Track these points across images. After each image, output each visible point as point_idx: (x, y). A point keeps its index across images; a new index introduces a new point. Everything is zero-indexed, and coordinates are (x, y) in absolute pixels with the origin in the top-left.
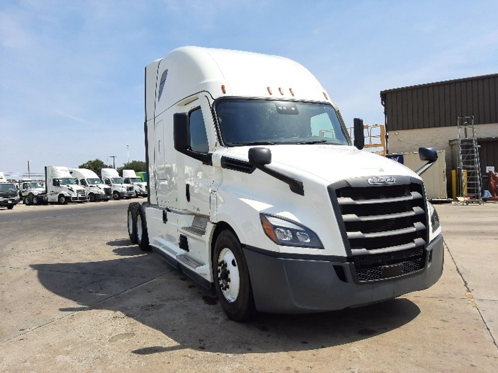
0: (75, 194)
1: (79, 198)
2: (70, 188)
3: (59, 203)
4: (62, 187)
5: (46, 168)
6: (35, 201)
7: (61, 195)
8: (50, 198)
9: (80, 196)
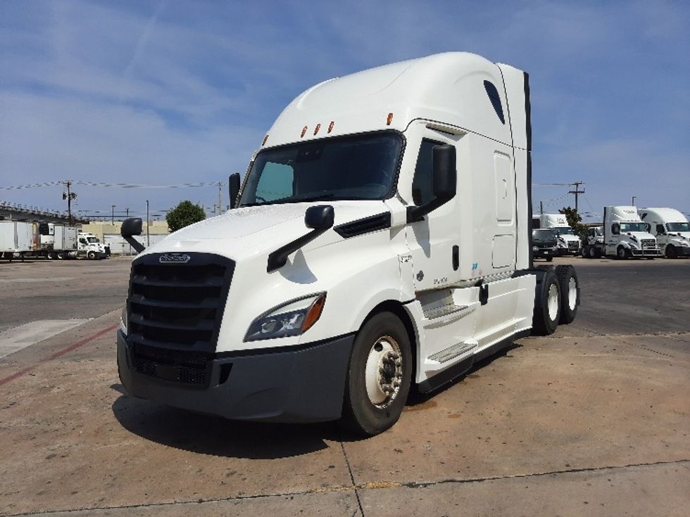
0: (638, 245)
1: (645, 251)
2: (632, 236)
3: (617, 257)
4: (623, 235)
5: (605, 208)
6: (592, 253)
7: (621, 247)
8: (608, 250)
9: (646, 248)
